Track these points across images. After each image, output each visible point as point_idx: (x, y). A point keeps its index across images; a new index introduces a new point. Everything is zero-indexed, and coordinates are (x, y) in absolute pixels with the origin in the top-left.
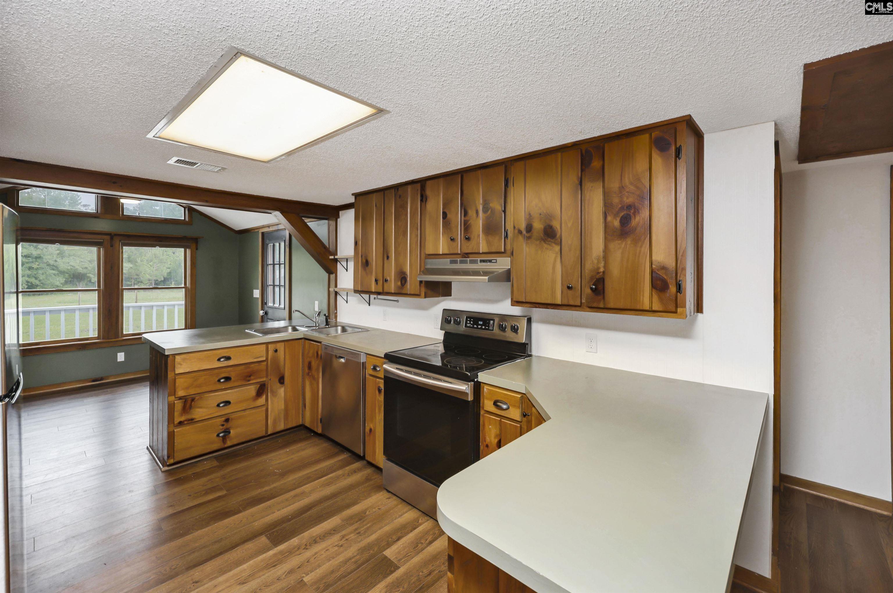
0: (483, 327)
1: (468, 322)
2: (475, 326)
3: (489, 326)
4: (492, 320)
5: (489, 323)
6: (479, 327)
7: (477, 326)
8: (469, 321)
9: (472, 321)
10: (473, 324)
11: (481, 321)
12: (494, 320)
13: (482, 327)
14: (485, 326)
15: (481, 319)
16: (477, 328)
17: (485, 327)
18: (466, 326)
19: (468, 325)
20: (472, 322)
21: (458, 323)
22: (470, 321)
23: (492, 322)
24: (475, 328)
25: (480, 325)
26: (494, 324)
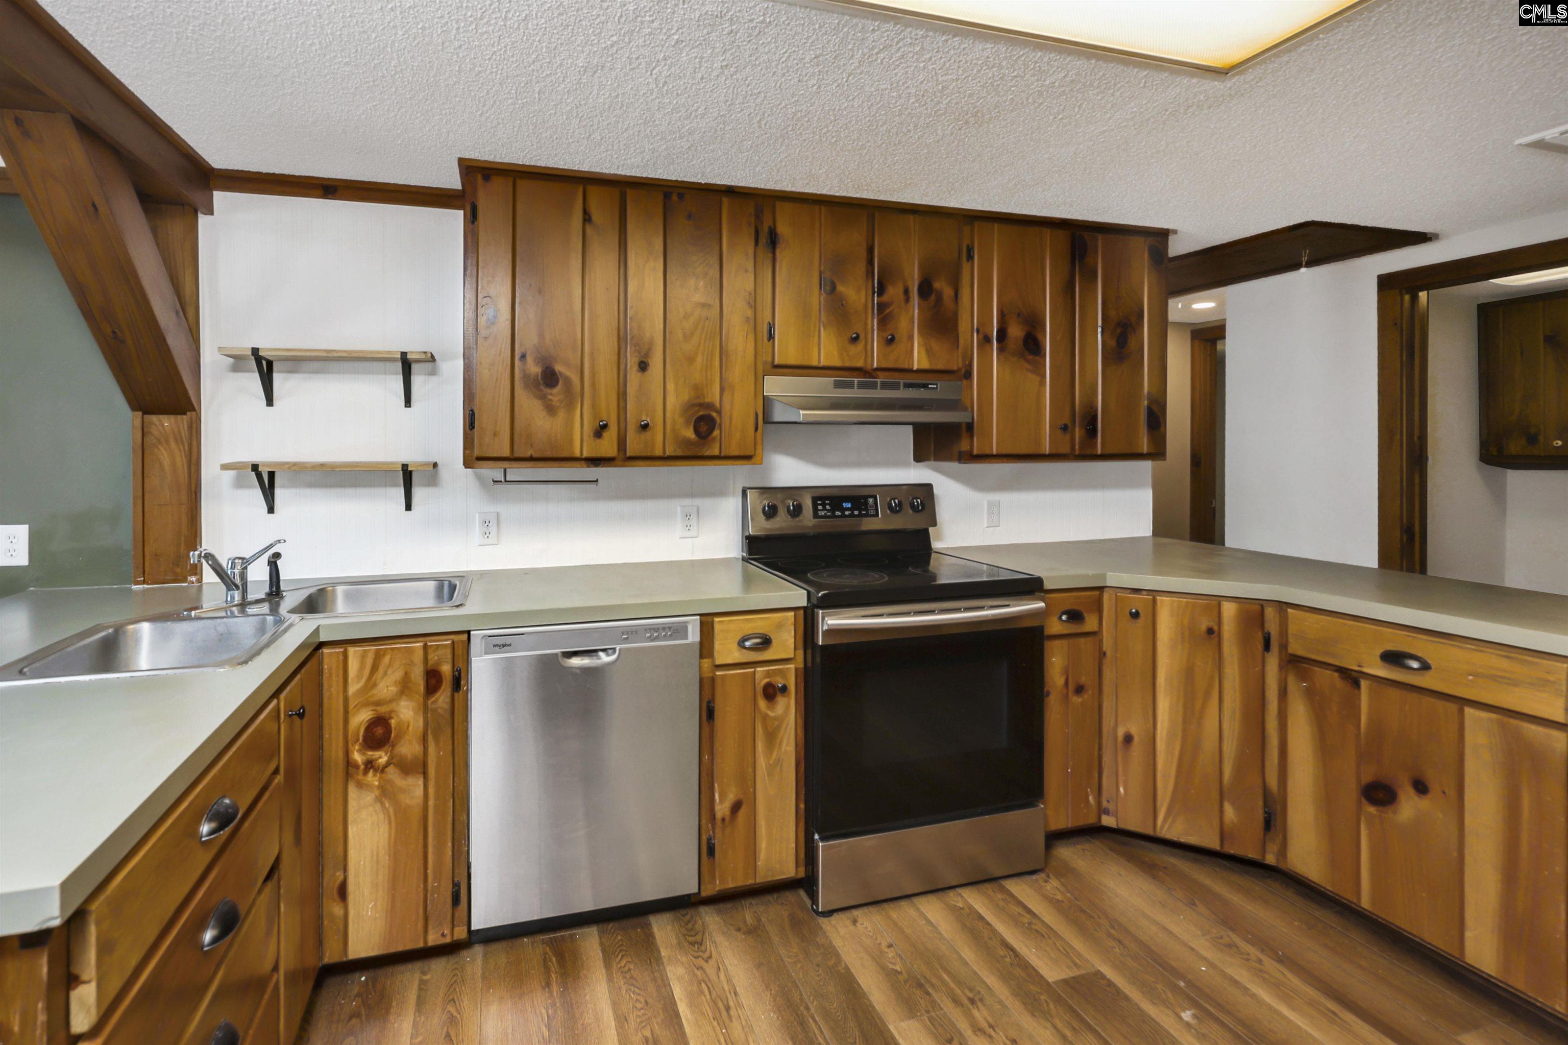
0: (856, 513)
1: (820, 507)
2: (838, 513)
3: (866, 509)
4: (871, 497)
5: (866, 503)
6: (847, 513)
7: (843, 512)
8: (820, 505)
9: (828, 504)
10: (833, 510)
11: (847, 501)
12: (875, 498)
13: (853, 513)
14: (860, 510)
15: (847, 499)
16: (843, 516)
17: (860, 513)
18: (816, 515)
19: (822, 513)
20: (828, 507)
21: (797, 511)
22: (824, 505)
23: (871, 500)
24: (838, 517)
25: (848, 509)
26: (876, 503)
